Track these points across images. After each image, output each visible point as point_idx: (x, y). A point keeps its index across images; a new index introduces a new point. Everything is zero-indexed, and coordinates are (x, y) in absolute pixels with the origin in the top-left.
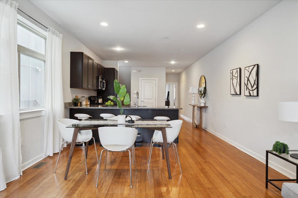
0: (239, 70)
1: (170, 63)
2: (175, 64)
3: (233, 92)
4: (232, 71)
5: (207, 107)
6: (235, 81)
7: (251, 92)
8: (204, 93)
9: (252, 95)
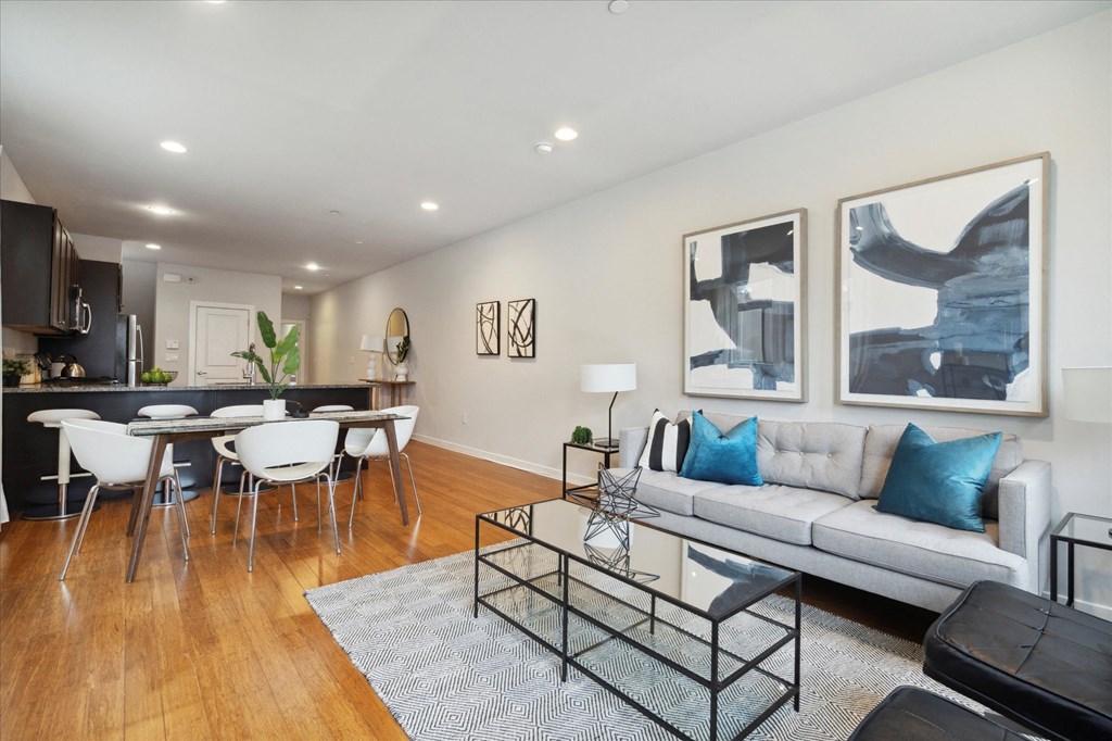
0: (495, 305)
1: (303, 267)
2: (319, 271)
3: (482, 350)
4: (479, 307)
5: (413, 383)
6: (487, 327)
7: (522, 350)
8: (405, 351)
9: (523, 354)
